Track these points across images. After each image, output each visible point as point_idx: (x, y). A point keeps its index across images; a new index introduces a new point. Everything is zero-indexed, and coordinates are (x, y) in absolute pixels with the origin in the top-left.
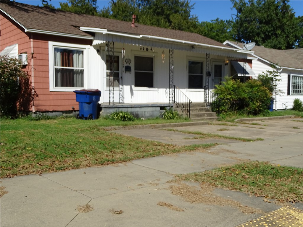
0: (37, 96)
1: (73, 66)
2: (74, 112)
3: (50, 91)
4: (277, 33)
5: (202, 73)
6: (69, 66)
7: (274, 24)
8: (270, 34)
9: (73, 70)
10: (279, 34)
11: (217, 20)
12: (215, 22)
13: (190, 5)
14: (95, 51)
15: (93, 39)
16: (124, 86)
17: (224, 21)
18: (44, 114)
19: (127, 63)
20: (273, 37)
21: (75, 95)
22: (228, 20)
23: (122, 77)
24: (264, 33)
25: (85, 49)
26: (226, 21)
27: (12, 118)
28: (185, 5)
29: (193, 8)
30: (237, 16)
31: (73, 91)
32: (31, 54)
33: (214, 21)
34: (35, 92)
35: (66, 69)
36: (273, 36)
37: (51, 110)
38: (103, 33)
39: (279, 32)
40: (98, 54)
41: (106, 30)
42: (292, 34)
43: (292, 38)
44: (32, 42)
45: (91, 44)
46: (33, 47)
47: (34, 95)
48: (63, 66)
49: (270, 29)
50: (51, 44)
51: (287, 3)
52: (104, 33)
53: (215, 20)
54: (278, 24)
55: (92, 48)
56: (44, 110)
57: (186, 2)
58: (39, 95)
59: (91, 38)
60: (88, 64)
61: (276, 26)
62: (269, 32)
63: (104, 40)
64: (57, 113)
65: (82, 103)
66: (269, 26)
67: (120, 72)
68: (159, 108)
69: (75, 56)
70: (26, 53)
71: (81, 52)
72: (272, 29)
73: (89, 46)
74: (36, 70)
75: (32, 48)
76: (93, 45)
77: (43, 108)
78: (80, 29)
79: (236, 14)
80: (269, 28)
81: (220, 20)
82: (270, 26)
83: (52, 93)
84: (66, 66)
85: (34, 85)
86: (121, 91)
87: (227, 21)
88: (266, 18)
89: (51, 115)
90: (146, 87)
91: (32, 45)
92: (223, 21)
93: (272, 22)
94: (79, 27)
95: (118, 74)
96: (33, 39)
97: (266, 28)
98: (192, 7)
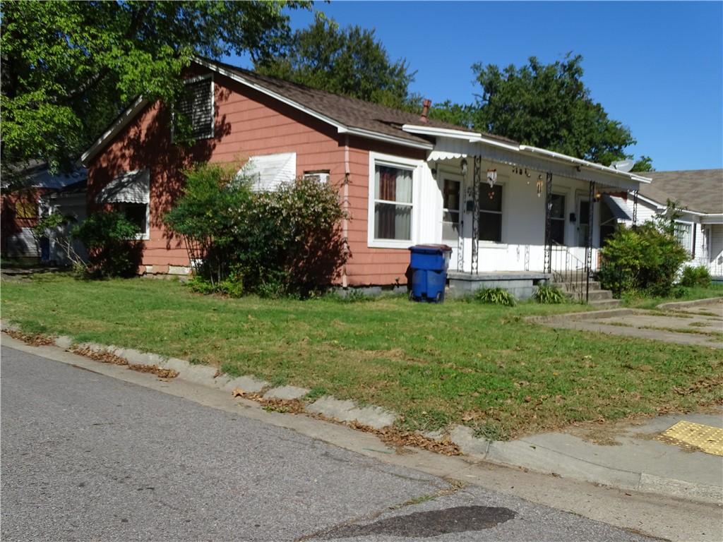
0: (351, 256)
1: (395, 200)
2: (396, 288)
3: (369, 246)
4: (562, 135)
5: (562, 216)
6: (391, 200)
7: (556, 117)
8: (549, 136)
9: (394, 205)
10: (564, 136)
11: (446, 104)
12: (442, 108)
13: (407, 74)
14: (430, 171)
15: (432, 149)
16: (465, 239)
17: (462, 107)
18: (358, 290)
19: (470, 195)
20: (554, 142)
21: (410, 255)
22: (469, 105)
23: (462, 222)
24: (538, 134)
25: (416, 166)
26: (464, 106)
27: (301, 299)
28: (397, 71)
29: (412, 80)
30: (484, 98)
31: (407, 247)
32: (344, 175)
33: (442, 105)
34: (348, 247)
35: (386, 204)
36: (555, 139)
37: (368, 284)
38: (468, 140)
39: (564, 132)
40: (432, 178)
41: (480, 135)
42: (584, 138)
43: (586, 145)
44: (347, 153)
45: (425, 158)
46: (349, 162)
47: (346, 254)
48: (382, 199)
49: (550, 127)
50: (374, 157)
51: (577, 78)
52: (470, 141)
53: (443, 103)
54: (564, 118)
55: (425, 164)
56: (359, 284)
57: (399, 68)
58: (353, 255)
59: (427, 146)
60: (420, 196)
61: (559, 120)
62: (547, 132)
63: (461, 153)
64: (374, 290)
65: (425, 270)
66: (546, 121)
67: (460, 211)
68: (531, 282)
69: (400, 180)
70: (327, 172)
71: (408, 173)
72: (553, 127)
73: (422, 161)
74: (352, 206)
75: (347, 164)
76: (429, 159)
77: (358, 280)
78: (401, 130)
79: (482, 95)
80: (547, 124)
81: (452, 104)
82: (549, 120)
83: (371, 250)
84: (386, 199)
85: (348, 234)
86: (460, 248)
87: (466, 107)
88: (544, 105)
89: (367, 292)
90: (492, 242)
91: (347, 159)
92: (460, 105)
93: (553, 114)
94: (402, 125)
95: (457, 214)
96: (350, 146)
97: (542, 124)
98: (411, 78)
